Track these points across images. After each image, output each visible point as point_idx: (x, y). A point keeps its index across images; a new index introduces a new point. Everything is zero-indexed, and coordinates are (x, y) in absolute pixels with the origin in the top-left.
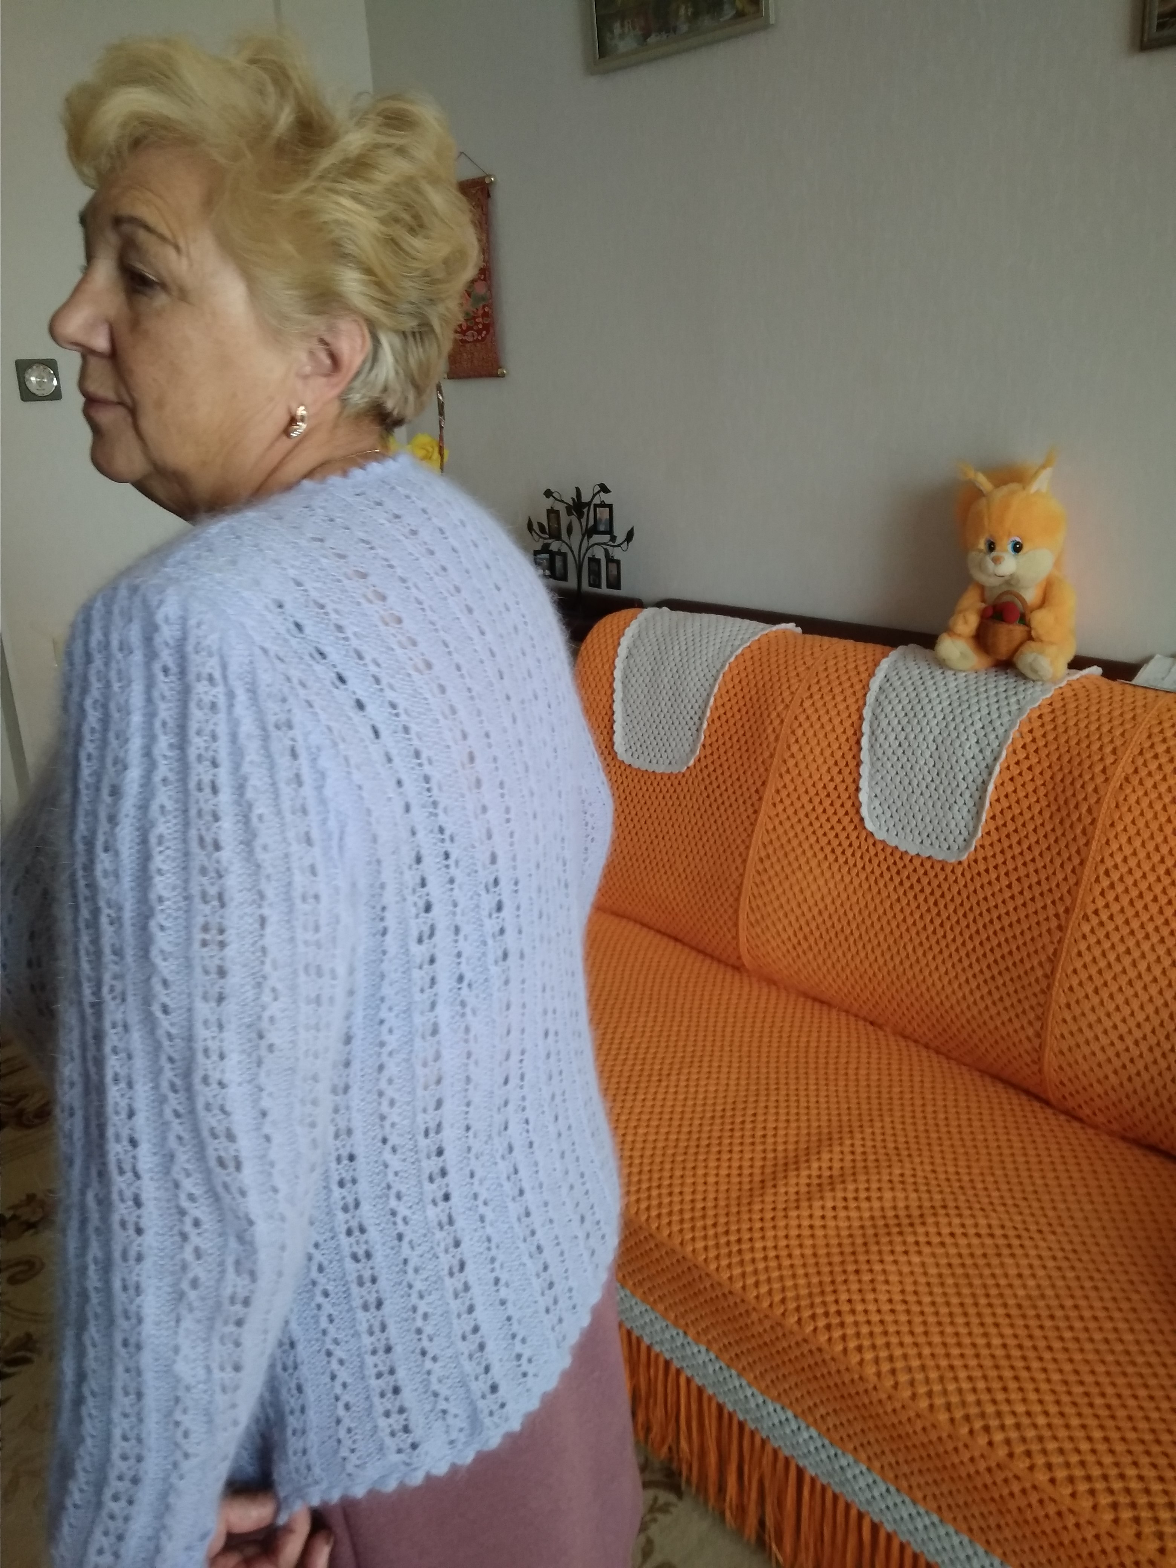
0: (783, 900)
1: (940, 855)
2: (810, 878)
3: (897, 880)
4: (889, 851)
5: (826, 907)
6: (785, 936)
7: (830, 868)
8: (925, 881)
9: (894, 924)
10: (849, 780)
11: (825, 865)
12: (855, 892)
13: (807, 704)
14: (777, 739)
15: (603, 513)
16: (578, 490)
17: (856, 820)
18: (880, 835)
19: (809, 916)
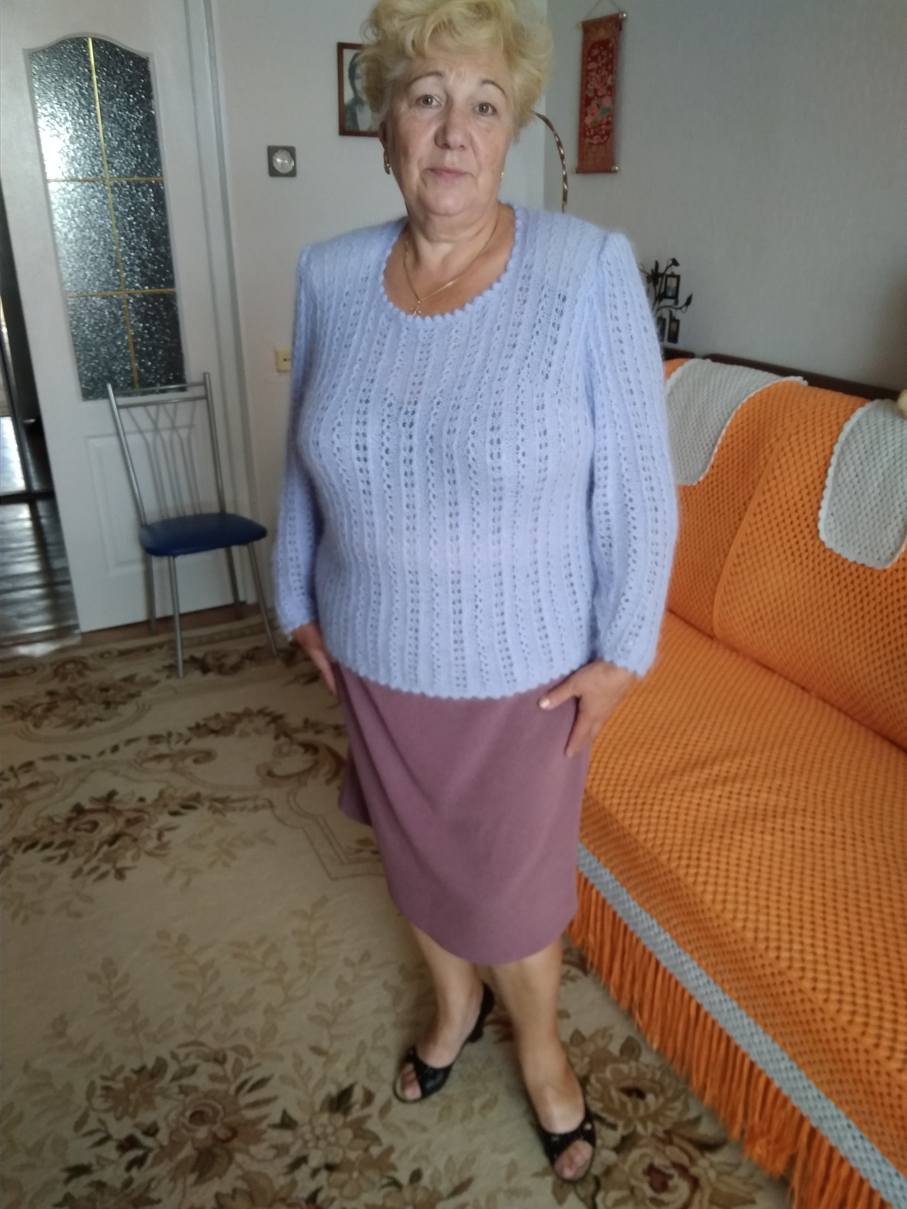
0: (749, 587)
1: (870, 564)
2: (772, 573)
3: (836, 580)
4: (834, 557)
5: (780, 596)
6: (746, 615)
7: (788, 566)
8: (857, 582)
9: (828, 613)
10: (814, 500)
11: (785, 564)
12: (804, 587)
13: (793, 439)
14: (766, 464)
15: (672, 282)
16: (657, 264)
17: (814, 532)
18: (829, 545)
19: (766, 601)
